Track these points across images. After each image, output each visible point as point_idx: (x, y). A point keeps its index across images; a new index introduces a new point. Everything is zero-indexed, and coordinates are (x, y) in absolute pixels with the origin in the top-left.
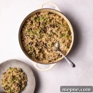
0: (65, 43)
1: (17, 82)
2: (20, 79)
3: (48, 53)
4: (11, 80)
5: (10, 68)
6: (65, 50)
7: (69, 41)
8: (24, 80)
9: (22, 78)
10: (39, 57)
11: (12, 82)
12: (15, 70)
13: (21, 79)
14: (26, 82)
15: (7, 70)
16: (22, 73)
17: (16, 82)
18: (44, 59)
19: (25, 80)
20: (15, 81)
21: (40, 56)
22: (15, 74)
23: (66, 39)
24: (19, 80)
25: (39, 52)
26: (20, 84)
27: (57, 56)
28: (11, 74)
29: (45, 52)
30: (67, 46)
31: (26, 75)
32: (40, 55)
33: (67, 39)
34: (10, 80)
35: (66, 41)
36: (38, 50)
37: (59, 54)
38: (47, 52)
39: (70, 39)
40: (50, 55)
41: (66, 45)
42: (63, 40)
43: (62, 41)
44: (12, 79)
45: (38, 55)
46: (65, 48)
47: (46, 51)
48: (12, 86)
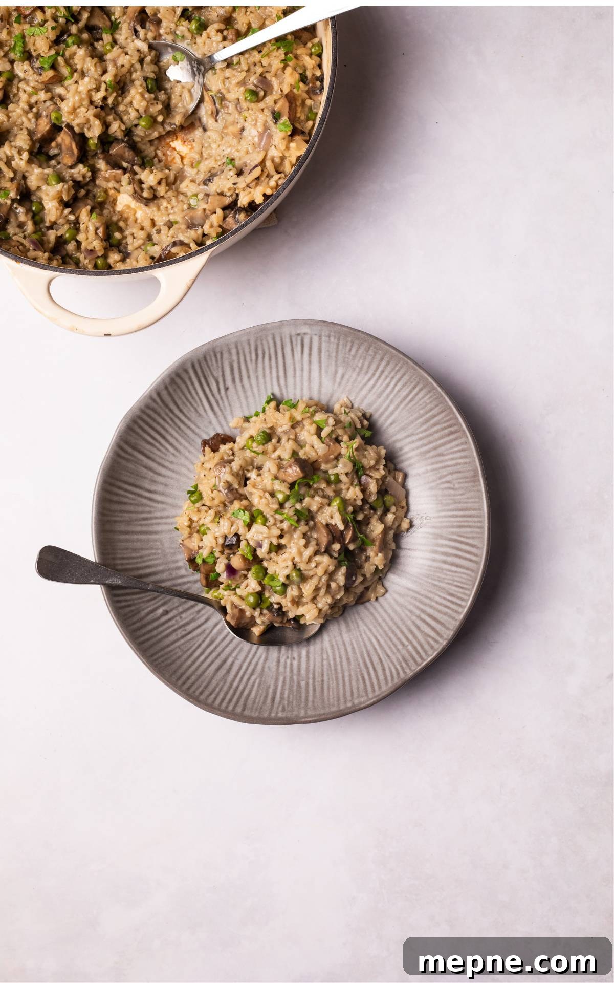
0: (269, 100)
1: (332, 516)
2: (353, 493)
3: (142, 213)
4: (281, 490)
5: (277, 402)
6: (274, 153)
7: (303, 78)
8: (387, 511)
9: (373, 487)
10: (71, 247)
11: (288, 510)
12: (319, 417)
13: (364, 501)
14: (398, 537)
15: (247, 419)
16: (371, 452)
17: (322, 518)
18: (114, 257)
19: (390, 517)
20: (313, 503)
21: (80, 237)
22: (314, 448)
23: (276, 64)
24: (345, 502)
25: (70, 204)
26: (353, 539)
27: (215, 219)
28: (285, 450)
29: (119, 208)
30: (285, 119)
31: (406, 476)
32: (76, 226)
33: (285, 63)
34: (272, 494)
35: (275, 83)
36: (59, 187)
37: (228, 201)
38: (133, 204)
39: (309, 62)
40: (161, 221)
41: (276, 116)
42: (253, 79)
43: (243, 83)
44: (292, 486)
45: (64, 231)
46: (270, 137)
47: (125, 201)
48: (279, 548)
